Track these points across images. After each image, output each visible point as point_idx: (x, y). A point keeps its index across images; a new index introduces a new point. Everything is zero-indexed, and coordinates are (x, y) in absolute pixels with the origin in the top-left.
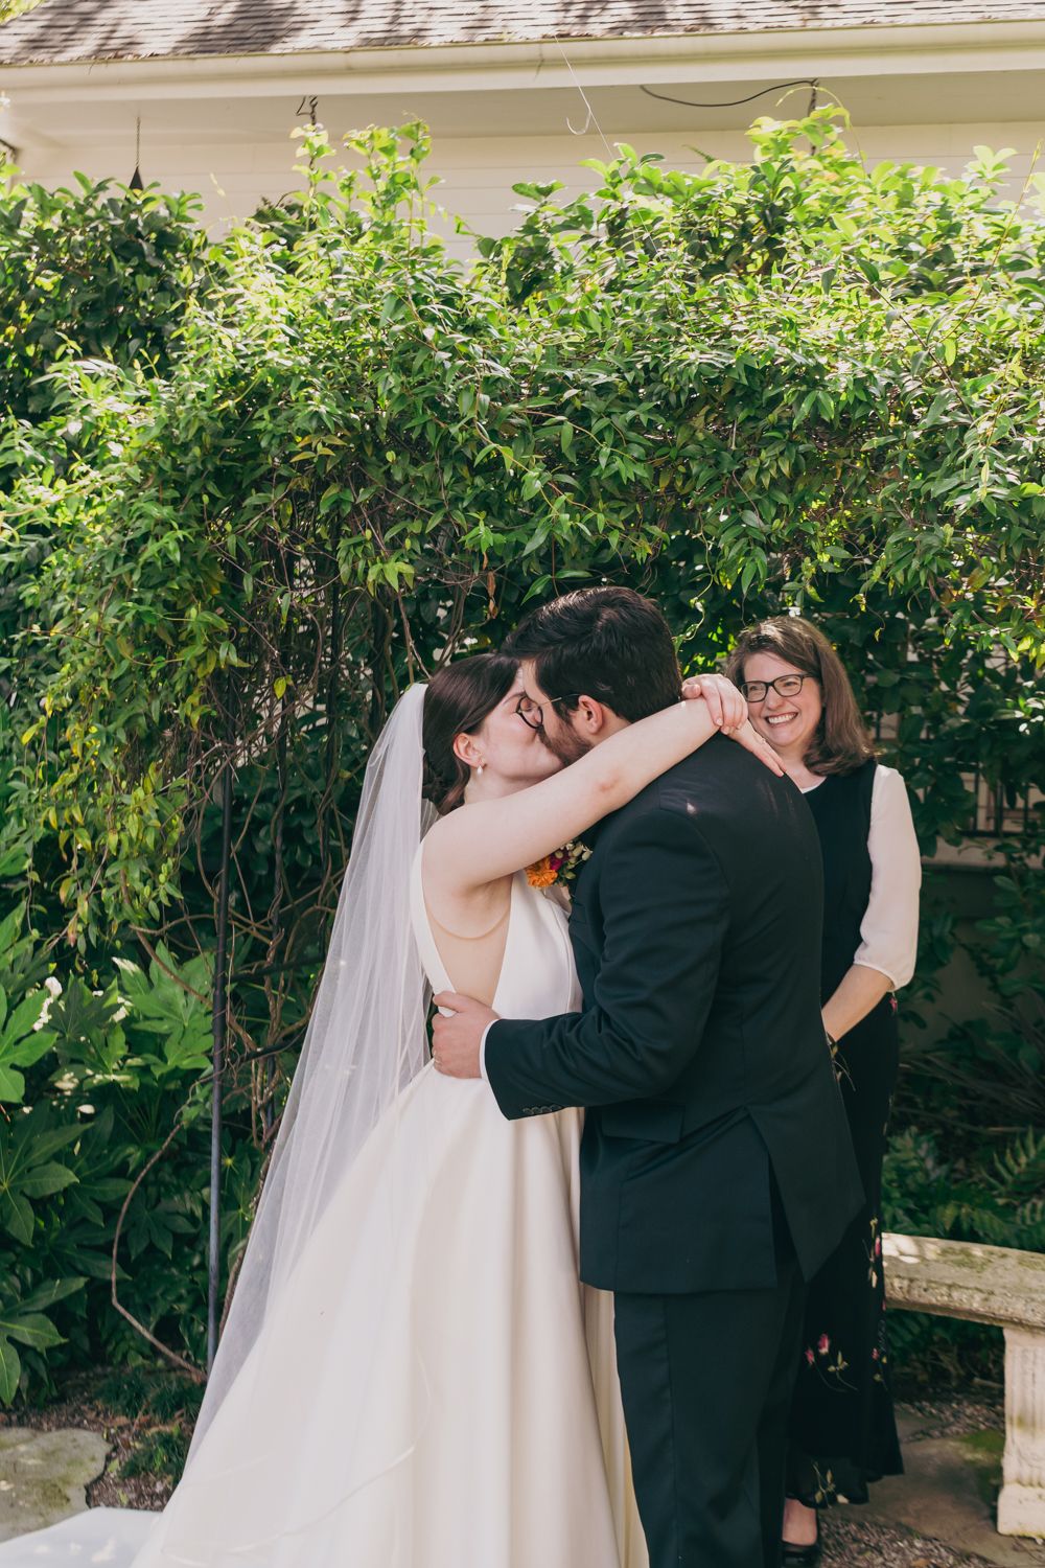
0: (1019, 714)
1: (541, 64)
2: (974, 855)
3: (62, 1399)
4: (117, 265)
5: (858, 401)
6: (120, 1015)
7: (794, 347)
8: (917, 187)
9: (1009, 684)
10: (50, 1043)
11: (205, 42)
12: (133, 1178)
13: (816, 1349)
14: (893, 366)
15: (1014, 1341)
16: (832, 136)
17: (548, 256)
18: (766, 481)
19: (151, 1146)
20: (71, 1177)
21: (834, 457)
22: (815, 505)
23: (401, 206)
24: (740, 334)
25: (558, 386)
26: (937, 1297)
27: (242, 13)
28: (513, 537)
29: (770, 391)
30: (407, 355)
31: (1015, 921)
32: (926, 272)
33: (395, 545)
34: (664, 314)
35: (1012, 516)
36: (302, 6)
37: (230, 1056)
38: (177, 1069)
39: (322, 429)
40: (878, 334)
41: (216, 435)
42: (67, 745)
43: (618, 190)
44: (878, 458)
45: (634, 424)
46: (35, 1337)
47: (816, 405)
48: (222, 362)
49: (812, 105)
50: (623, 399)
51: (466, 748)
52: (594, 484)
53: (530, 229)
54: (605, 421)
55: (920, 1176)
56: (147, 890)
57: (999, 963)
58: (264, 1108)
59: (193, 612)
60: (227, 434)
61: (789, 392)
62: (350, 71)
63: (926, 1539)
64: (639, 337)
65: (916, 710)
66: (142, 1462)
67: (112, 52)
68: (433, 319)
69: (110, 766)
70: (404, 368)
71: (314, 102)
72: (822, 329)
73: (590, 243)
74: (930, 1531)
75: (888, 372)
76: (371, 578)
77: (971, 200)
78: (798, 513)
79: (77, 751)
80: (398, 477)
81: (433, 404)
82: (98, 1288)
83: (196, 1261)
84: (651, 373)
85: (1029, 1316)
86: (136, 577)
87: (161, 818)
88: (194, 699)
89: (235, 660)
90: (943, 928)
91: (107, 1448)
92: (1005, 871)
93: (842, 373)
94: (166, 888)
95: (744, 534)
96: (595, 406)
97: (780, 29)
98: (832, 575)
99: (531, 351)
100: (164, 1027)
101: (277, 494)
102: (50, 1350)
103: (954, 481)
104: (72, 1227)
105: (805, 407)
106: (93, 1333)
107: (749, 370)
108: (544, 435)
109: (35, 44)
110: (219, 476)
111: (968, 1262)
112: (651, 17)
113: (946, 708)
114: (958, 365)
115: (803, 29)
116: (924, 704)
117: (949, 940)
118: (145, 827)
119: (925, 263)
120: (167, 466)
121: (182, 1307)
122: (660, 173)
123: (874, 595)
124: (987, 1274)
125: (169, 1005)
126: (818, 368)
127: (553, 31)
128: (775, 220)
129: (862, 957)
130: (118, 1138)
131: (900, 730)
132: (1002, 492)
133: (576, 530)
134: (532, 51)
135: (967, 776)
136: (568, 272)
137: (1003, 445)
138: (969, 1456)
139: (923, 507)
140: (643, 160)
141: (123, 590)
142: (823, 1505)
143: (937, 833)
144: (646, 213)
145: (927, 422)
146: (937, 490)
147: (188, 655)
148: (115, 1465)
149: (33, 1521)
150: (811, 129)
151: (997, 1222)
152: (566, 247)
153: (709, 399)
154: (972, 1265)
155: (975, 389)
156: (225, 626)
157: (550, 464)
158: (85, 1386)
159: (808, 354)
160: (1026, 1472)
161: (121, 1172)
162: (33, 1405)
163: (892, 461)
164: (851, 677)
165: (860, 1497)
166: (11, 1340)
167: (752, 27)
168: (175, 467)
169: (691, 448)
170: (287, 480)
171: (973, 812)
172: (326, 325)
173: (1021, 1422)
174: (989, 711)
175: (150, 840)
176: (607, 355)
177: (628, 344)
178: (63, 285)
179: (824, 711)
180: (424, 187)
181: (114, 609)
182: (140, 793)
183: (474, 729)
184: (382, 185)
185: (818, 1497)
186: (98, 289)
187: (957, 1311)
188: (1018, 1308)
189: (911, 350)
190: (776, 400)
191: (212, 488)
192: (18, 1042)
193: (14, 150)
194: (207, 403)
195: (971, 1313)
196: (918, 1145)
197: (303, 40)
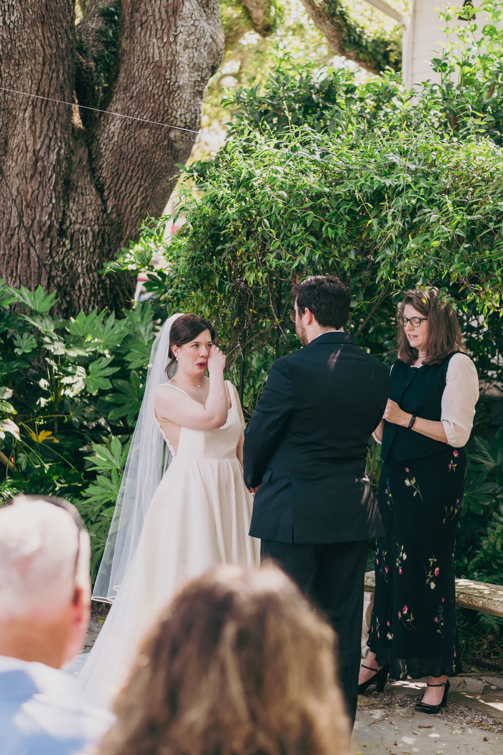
13: (402, 612)
185: (401, 676)
191: (209, 243)
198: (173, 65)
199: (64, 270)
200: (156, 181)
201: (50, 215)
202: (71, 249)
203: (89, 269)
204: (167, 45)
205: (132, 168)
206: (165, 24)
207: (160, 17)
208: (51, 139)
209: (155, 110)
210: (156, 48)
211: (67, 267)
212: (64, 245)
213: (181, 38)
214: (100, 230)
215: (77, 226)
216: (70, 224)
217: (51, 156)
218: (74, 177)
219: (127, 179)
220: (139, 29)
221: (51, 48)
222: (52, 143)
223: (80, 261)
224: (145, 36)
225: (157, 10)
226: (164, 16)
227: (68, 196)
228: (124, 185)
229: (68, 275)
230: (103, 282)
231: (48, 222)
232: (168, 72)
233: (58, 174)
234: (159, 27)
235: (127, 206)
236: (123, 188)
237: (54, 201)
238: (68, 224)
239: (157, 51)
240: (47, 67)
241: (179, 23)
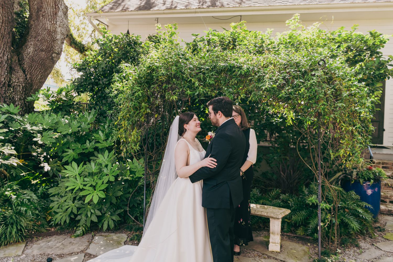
0: (273, 121)
1: (196, 12)
2: (266, 144)
3: (119, 229)
4: (128, 47)
5: (247, 71)
6: (128, 168)
7: (237, 63)
8: (258, 35)
9: (272, 116)
10: (118, 172)
11: (140, 8)
12: (131, 194)
13: (240, 221)
14: (253, 66)
15: (272, 221)
16: (244, 26)
17: (197, 46)
18: (233, 84)
19: (134, 189)
20: (121, 193)
21: (244, 80)
22: (241, 88)
23: (173, 37)
24: (229, 60)
25: (200, 69)
26: (259, 213)
27: (146, 3)
28: (193, 92)
29: (234, 69)
30: (176, 64)
31: (273, 154)
32: (259, 49)
33: (174, 94)
34: (217, 57)
35: (271, 90)
36: (156, 2)
37: (147, 175)
38: (138, 177)
39: (163, 75)
40: (251, 61)
41: (146, 76)
42: (121, 125)
43: (209, 36)
44: (251, 80)
45: (212, 75)
46: (116, 219)
47: (241, 72)
48: (147, 64)
49: (241, 20)
50: (210, 71)
51: (186, 126)
52: (206, 84)
53: (194, 41)
54: (208, 74)
55: (257, 195)
56: (135, 148)
57: (270, 162)
58: (152, 183)
59: (143, 104)
60: (148, 76)
61: (237, 70)
62: (164, 13)
63: (257, 251)
64: (213, 61)
65: (257, 120)
66: (133, 239)
67: (125, 10)
68: (181, 58)
69: (129, 128)
70: (176, 66)
71: (158, 18)
72: (242, 60)
73: (204, 44)
74: (258, 250)
75: (252, 67)
76: (171, 99)
77: (266, 37)
78: (238, 89)
79: (123, 125)
80: (175, 83)
81: (181, 71)
82: (125, 212)
83: (141, 207)
84: (215, 67)
85: (274, 216)
86: (134, 98)
87: (137, 136)
88: (143, 117)
89: (149, 111)
90: (261, 156)
91: (127, 236)
92: (272, 147)
93: (245, 67)
94: (138, 148)
95: (229, 92)
96: (206, 72)
97: (236, 7)
98: (243, 99)
99: (196, 63)
100: (135, 170)
101: (156, 85)
102: (118, 221)
103: (262, 84)
104: (121, 202)
105: (239, 72)
106: (124, 219)
107: (230, 66)
108: (198, 76)
109: (111, 8)
110: (147, 83)
111: (264, 208)
112: (213, 5)
113: (262, 120)
114: (263, 66)
115: (239, 7)
116: (258, 119)
117: (262, 158)
118: (134, 137)
119: (259, 48)
120: (139, 81)
121: (138, 215)
122: (216, 33)
123: (250, 102)
124: (267, 210)
125: (136, 167)
126: (241, 66)
127: (197, 7)
128: (234, 40)
129: (248, 159)
130: (128, 188)
131: (254, 123)
132: (270, 86)
133: (203, 91)
134: (194, 10)
135: (266, 131)
136: (200, 49)
137: (270, 79)
138: (264, 239)
139: (258, 88)
140: (213, 31)
141: (132, 100)
142: (241, 246)
143: (260, 140)
144: (213, 39)
145: (258, 75)
146: (260, 86)
147: (142, 110)
148: (128, 239)
149: (116, 247)
150: (240, 25)
151: (269, 203)
152: (200, 45)
153: (224, 71)
154: (265, 209)
155: (266, 70)
156: (148, 106)
157: (199, 81)
158: (123, 227)
159: (240, 64)
160: (273, 241)
161: (129, 193)
162: (115, 230)
163: (253, 81)
164: (246, 115)
165: (246, 244)
166: (112, 219)
167: (231, 7)
168: (140, 81)
169: (221, 78)
170: (158, 83)
171: (267, 137)
172: (163, 58)
173: (272, 233)
174: (269, 120)
175: (135, 140)
176: (208, 64)
177: (211, 62)
178: (119, 50)
179: (242, 120)
180: (177, 34)
181: (131, 103)
182: (134, 132)
183: (187, 124)
184: (170, 34)
185: (240, 244)
186: (125, 51)
187: (262, 215)
188: (272, 215)
189: (256, 63)
190: (235, 71)
191: (146, 84)
192: (113, 172)
193: (108, 26)
194: (145, 71)
195: (265, 216)
196: (257, 190)
197: (156, 8)
198: (55, 31)
199: (10, 99)
200: (46, 70)
201: (5, 78)
202: (13, 91)
203: (20, 99)
204: (53, 24)
205: (37, 65)
206: (52, 17)
207: (50, 15)
208: (4, 51)
209: (48, 46)
210: (49, 25)
211: (11, 98)
212: (10, 90)
213: (58, 23)
214: (25, 85)
215: (16, 83)
216: (13, 82)
217: (5, 57)
218: (13, 66)
219: (35, 68)
220: (42, 17)
221: (6, 17)
222: (5, 52)
223: (17, 96)
224: (44, 20)
225: (49, 12)
226: (52, 14)
227: (11, 72)
228: (34, 71)
229: (12, 101)
230: (25, 104)
231: (4, 81)
232: (53, 34)
233: (7, 64)
234: (50, 18)
235: (35, 78)
236: (33, 72)
237: (6, 74)
238: (12, 82)
239: (49, 26)
240: (4, 25)
241: (58, 18)
